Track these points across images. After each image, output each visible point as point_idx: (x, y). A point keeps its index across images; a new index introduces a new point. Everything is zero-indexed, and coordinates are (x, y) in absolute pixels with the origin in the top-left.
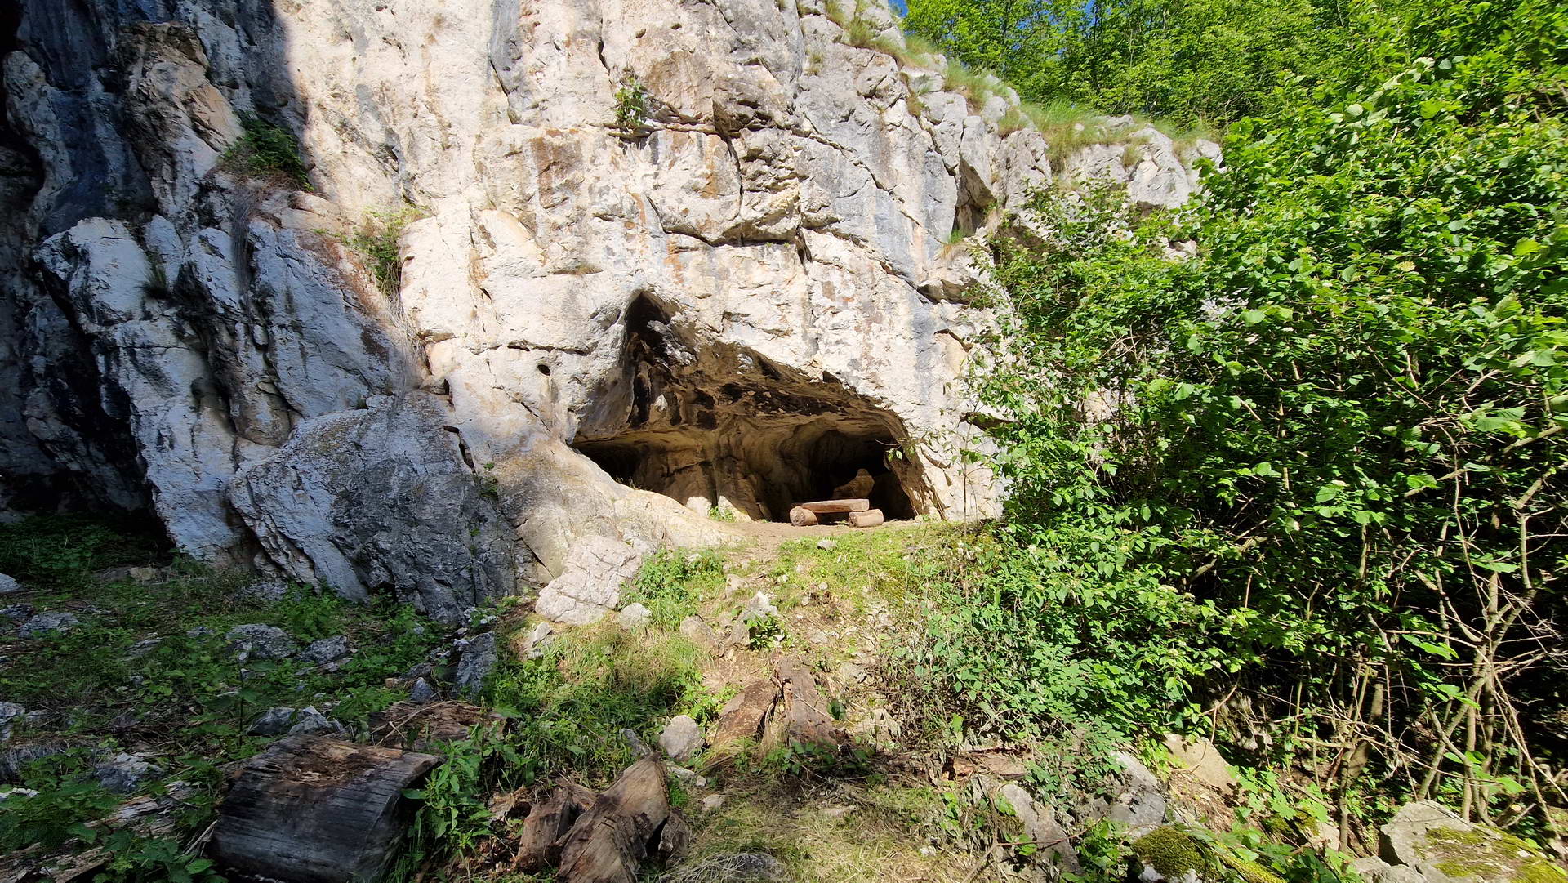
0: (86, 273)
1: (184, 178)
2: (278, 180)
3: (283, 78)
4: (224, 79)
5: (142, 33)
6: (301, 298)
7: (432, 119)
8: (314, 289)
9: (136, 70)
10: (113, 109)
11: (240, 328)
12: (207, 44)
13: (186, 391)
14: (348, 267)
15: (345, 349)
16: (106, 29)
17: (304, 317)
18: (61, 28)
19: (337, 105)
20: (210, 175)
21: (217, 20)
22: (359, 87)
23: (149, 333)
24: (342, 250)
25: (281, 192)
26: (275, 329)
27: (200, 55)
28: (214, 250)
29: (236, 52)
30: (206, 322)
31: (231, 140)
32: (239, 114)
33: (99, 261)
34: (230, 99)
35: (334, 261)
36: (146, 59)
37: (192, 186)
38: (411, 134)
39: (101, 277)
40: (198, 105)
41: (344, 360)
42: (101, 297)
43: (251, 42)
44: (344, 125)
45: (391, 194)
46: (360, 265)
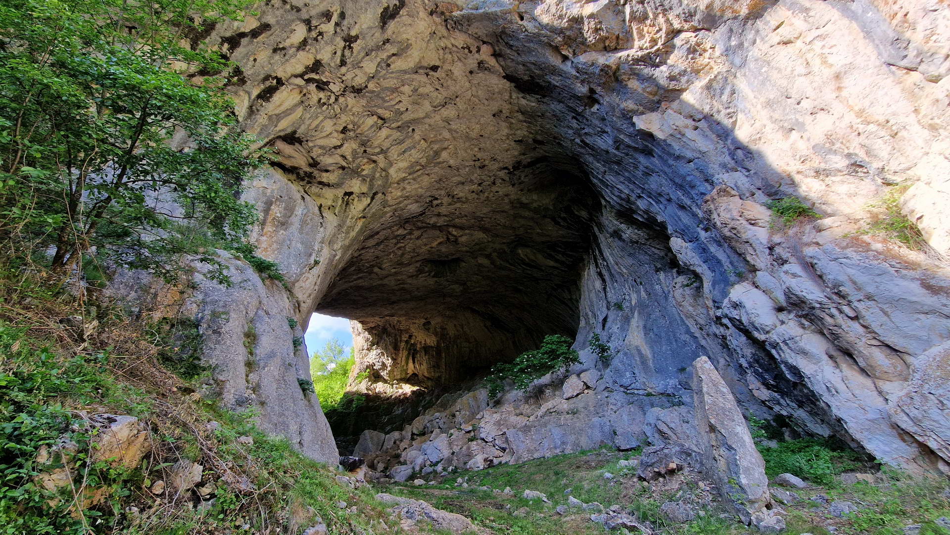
0: (746, 312)
1: (759, 248)
2: (801, 222)
3: (772, 174)
4: (747, 195)
5: (708, 201)
6: (861, 279)
7: (872, 128)
8: (867, 270)
9: (715, 216)
10: (712, 238)
11: (834, 311)
12: (733, 186)
13: (826, 357)
14: (879, 246)
15: (914, 299)
16: (694, 209)
17: (871, 289)
18: (680, 220)
19: (808, 165)
20: (770, 240)
21: (731, 173)
22: (813, 147)
23: (789, 331)
24: (866, 238)
25: (808, 228)
26: (856, 304)
27: (733, 192)
28: (794, 275)
29: (745, 180)
30: (813, 315)
31: (768, 219)
32: (764, 204)
33: (748, 304)
34: (755, 201)
35: (867, 247)
36: (716, 209)
37: (765, 250)
38: (863, 146)
39: (753, 311)
40: (746, 213)
41: (919, 307)
42: (758, 321)
43: (748, 170)
44: (817, 172)
45: (873, 188)
46: (884, 241)
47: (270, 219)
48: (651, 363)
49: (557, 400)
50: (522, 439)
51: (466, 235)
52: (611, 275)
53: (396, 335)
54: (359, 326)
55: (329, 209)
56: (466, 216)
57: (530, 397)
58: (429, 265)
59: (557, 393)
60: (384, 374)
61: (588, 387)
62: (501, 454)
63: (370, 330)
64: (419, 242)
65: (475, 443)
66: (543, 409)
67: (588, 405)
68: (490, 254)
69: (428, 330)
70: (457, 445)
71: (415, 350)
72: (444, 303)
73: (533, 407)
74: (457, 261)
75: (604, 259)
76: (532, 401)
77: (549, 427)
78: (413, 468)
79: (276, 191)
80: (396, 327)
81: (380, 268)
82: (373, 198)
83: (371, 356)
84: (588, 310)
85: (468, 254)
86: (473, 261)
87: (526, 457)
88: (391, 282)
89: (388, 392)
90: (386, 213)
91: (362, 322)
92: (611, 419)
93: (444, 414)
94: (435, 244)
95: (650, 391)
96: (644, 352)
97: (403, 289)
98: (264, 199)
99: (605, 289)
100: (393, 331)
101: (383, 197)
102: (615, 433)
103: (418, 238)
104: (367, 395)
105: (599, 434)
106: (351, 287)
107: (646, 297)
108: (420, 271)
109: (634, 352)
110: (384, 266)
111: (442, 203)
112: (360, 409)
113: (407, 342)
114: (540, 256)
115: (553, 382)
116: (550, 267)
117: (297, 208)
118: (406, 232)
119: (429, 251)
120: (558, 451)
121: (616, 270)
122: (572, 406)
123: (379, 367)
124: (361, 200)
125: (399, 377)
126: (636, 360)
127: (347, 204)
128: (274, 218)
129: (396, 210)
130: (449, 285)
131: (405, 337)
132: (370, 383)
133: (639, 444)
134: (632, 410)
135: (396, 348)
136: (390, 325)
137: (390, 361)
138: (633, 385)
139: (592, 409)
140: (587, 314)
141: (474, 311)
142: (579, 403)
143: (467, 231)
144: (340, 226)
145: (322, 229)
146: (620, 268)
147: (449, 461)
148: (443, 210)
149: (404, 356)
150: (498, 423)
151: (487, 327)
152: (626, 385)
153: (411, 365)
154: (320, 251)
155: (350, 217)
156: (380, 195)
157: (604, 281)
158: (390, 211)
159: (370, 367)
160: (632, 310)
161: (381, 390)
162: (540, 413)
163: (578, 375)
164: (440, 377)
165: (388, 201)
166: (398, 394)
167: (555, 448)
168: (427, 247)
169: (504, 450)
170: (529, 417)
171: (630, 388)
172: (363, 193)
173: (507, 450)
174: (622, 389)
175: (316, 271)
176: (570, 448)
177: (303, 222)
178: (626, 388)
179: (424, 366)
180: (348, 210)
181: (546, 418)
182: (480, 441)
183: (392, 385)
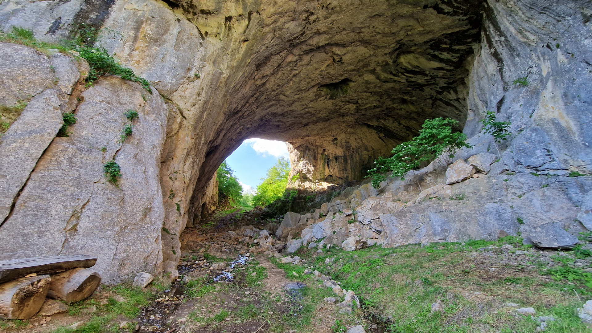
47: (141, 36)
48: (577, 137)
49: (439, 186)
50: (396, 224)
51: (348, 52)
52: (511, 49)
53: (314, 150)
54: (291, 146)
55: (216, 36)
56: (344, 29)
57: (410, 185)
58: (325, 90)
59: (439, 179)
60: (309, 176)
61: (478, 171)
62: (377, 236)
63: (298, 148)
64: (310, 68)
65: (353, 225)
66: (422, 195)
67: (479, 190)
68: (374, 70)
69: (336, 144)
70: (338, 226)
71: (328, 159)
72: (344, 122)
73: (412, 193)
74: (346, 81)
75: (501, 34)
76: (412, 188)
77: (427, 213)
78: (302, 243)
79: (147, 13)
80: (314, 144)
81: (284, 95)
82: (249, 19)
83: (300, 165)
84: (477, 100)
85: (354, 72)
86: (359, 78)
87: (400, 242)
88: (297, 107)
89: (312, 187)
90: (265, 34)
91: (291, 143)
92: (513, 204)
93: (343, 201)
94: (323, 68)
95: (576, 170)
96: (564, 124)
97: (308, 112)
98: (135, 19)
99: (501, 71)
100: (312, 147)
101: (258, 16)
102: (520, 222)
103: (309, 64)
104: (299, 190)
105: (496, 223)
106: (268, 114)
107: (566, 61)
108: (318, 96)
109: (549, 126)
110: (287, 93)
111: (318, 18)
112: (294, 199)
113: (322, 154)
114: (423, 60)
115: (435, 170)
116: (435, 69)
117: (171, 28)
118: (296, 58)
119: (320, 75)
120: (437, 238)
121: (518, 41)
122: (457, 191)
123: (306, 172)
124: (240, 23)
125: (319, 178)
126: (552, 136)
127: (229, 29)
128: (145, 36)
129: (274, 30)
130: (344, 105)
131: (320, 151)
132: (301, 182)
133: (577, 241)
134: (548, 193)
135: (315, 158)
136: (309, 143)
137: (312, 167)
138: (547, 164)
139: (484, 194)
140: (476, 106)
141: (369, 126)
142: (466, 188)
143: (349, 48)
144: (224, 49)
145: (202, 49)
146: (524, 36)
147: (330, 239)
148: (321, 26)
149: (321, 164)
150: (374, 209)
151: (380, 138)
152: (535, 165)
153: (327, 169)
154: (201, 68)
155: (233, 40)
156: (255, 14)
157: (500, 60)
158: (270, 32)
159: (300, 172)
160: (543, 82)
161: (308, 187)
162: (418, 198)
163: (466, 160)
164: (348, 177)
165: (264, 20)
166: (319, 189)
167: (435, 234)
168: (318, 72)
169: (379, 232)
170: (406, 203)
171: (542, 168)
172: (240, 15)
173: (382, 233)
174: (529, 171)
175: (197, 83)
176: (454, 236)
177: (179, 42)
178: (536, 169)
179: (336, 170)
180: (230, 34)
181: (425, 204)
182: (358, 224)
183: (315, 183)
